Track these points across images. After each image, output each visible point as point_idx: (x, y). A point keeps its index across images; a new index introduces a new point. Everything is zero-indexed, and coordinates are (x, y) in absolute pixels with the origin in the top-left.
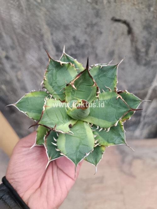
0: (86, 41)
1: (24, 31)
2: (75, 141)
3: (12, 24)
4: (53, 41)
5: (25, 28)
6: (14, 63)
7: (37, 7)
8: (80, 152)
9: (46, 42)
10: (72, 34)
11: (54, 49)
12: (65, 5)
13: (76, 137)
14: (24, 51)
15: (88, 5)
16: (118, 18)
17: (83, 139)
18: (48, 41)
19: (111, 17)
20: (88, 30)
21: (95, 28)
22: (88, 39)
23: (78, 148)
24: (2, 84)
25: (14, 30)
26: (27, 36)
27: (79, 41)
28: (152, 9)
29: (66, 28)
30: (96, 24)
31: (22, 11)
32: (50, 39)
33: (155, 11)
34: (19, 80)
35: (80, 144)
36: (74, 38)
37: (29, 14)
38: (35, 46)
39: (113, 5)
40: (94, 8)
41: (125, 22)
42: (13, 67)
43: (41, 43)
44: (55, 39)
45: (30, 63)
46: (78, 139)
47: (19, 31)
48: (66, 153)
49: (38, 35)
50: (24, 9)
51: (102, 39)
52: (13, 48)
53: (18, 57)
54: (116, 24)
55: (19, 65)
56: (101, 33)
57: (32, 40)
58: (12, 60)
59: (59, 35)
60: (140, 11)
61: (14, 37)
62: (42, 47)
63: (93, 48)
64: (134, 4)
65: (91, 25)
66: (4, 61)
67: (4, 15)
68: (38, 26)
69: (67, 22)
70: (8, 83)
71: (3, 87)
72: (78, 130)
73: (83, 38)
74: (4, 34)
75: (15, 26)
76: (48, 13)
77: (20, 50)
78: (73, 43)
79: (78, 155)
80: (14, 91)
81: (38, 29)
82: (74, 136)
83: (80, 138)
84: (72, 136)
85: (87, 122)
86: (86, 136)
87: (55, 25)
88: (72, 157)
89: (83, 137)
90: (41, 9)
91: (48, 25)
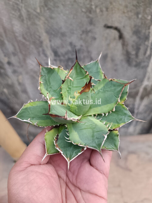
0: (81, 46)
3: (13, 32)
4: (51, 47)
5: (25, 36)
6: (16, 68)
7: (37, 17)
8: (97, 138)
9: (45, 48)
10: (69, 40)
12: (62, 14)
13: (87, 128)
14: (25, 57)
15: (83, 14)
16: (110, 25)
17: (95, 128)
18: (47, 47)
19: (103, 24)
20: (83, 36)
21: (90, 34)
22: (83, 44)
23: (93, 136)
24: (4, 87)
26: (28, 43)
27: (75, 46)
28: (140, 16)
29: (63, 35)
30: (90, 31)
31: (22, 21)
32: (49, 45)
33: (143, 18)
34: (20, 84)
35: (93, 132)
36: (71, 44)
37: (29, 23)
38: (35, 51)
39: (105, 13)
40: (88, 17)
41: (116, 29)
42: (15, 72)
43: (41, 49)
44: (53, 45)
45: (31, 67)
46: (90, 129)
47: (20, 38)
48: (84, 143)
49: (37, 42)
50: (25, 19)
51: (96, 44)
52: (15, 54)
53: (20, 63)
54: (108, 31)
55: (20, 70)
56: (95, 39)
57: (32, 46)
58: (13, 66)
59: (57, 42)
60: (130, 18)
61: (16, 44)
62: (41, 53)
63: (89, 52)
64: (124, 13)
65: (86, 32)
66: (6, 66)
67: (6, 24)
68: (38, 34)
69: (64, 30)
70: (10, 86)
71: (5, 90)
73: (78, 44)
74: (6, 42)
75: (17, 34)
76: (46, 22)
77: (21, 56)
78: (69, 48)
79: (96, 142)
80: (15, 94)
81: (37, 37)
82: (85, 129)
83: (91, 128)
84: (82, 129)
85: (91, 116)
86: (96, 125)
87: (54, 33)
88: (91, 145)
89: (93, 127)
90: (40, 19)
91: (47, 32)
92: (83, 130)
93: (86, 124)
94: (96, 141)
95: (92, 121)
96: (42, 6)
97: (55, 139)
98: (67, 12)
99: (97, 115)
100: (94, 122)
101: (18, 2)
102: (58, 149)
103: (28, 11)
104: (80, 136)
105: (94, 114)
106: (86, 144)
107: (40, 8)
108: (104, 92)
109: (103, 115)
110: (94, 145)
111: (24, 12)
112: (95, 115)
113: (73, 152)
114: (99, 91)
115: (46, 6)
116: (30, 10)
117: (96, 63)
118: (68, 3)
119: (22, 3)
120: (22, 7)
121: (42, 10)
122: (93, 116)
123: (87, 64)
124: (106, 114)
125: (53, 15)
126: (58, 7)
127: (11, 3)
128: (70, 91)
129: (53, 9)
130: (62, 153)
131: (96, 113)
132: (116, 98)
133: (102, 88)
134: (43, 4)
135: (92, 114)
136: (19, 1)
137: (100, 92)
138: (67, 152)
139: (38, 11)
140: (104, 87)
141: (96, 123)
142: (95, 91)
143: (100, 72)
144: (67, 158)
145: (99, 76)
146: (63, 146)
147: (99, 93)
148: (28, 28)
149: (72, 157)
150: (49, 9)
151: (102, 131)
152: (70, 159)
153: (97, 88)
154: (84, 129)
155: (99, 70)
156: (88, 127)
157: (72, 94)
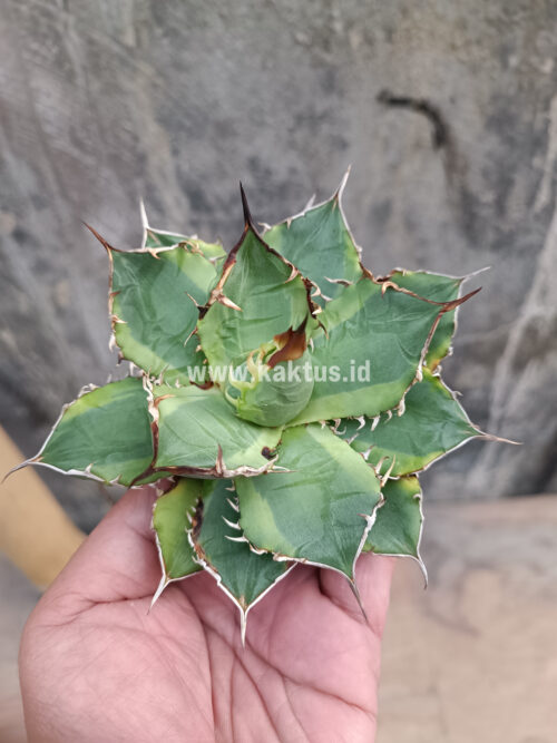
0: (293, 171)
1: (78, 143)
2: (305, 499)
3: (35, 120)
4: (179, 174)
5: (81, 135)
6: (45, 254)
7: (123, 62)
8: (341, 525)
9: (156, 179)
10: (246, 151)
11: (185, 201)
12: (219, 54)
13: (303, 482)
15: (297, 52)
16: (399, 92)
17: (330, 480)
18: (163, 176)
20: (299, 136)
21: (325, 128)
22: (300, 165)
23: (325, 515)
24: (2, 326)
25: (43, 139)
26: (89, 160)
27: (268, 172)
28: (513, 61)
29: (224, 129)
30: (326, 116)
31: (70, 77)
32: (170, 168)
33: (524, 68)
35: (327, 500)
36: (253, 163)
37: (96, 86)
38: (118, 191)
39: (382, 48)
40: (319, 64)
42: (41, 268)
43: (139, 184)
44: (185, 167)
46: (314, 486)
47: (62, 143)
48: (296, 548)
49: (127, 156)
52: (40, 203)
53: (60, 233)
55: (61, 260)
56: (343, 145)
57: (107, 172)
58: (36, 245)
60: (474, 69)
61: (45, 166)
64: (453, 47)
66: (10, 246)
68: (128, 126)
69: (227, 111)
72: (298, 459)
75: (48, 129)
76: (160, 81)
77: (65, 211)
79: (338, 539)
81: (126, 137)
82: (296, 484)
83: (318, 480)
84: (287, 486)
85: (317, 424)
86: (336, 466)
87: (188, 123)
88: (319, 553)
89: (326, 474)
90: (135, 70)
91: (164, 121)
92: (290, 489)
93: (298, 465)
94: (338, 534)
95: (321, 447)
96: (145, 22)
97: (191, 520)
98: (239, 45)
99: (338, 422)
100: (328, 454)
101: (51, 7)
102: (204, 564)
103: (91, 42)
104: (278, 517)
105: (329, 418)
106: (300, 549)
107: (137, 31)
108: (364, 331)
109: (363, 422)
110: (331, 552)
111: (74, 45)
112: (331, 423)
113: (257, 576)
114: (344, 328)
115: (159, 20)
116: (96, 36)
117: (330, 209)
118: (243, 10)
119: (66, 8)
120: (66, 26)
121: (145, 35)
122: (324, 425)
123: (294, 217)
124: (372, 421)
125: (187, 56)
126: (204, 25)
127: (24, 8)
128: (232, 340)
129: (185, 33)
130: (218, 578)
131: (337, 416)
132: (408, 361)
133: (356, 314)
134: (146, 14)
135: (322, 417)
136: (55, 3)
137: (348, 334)
138: (235, 577)
139: (130, 39)
140: (362, 310)
141: (336, 454)
142: (331, 325)
143: (346, 247)
144: (238, 598)
145: (344, 263)
146: (219, 552)
147: (343, 335)
148: (92, 106)
149: (255, 593)
150: (171, 33)
151: (358, 493)
152: (248, 602)
153: (337, 315)
154: (291, 486)
155: (340, 241)
156: (309, 476)
157: (240, 346)
